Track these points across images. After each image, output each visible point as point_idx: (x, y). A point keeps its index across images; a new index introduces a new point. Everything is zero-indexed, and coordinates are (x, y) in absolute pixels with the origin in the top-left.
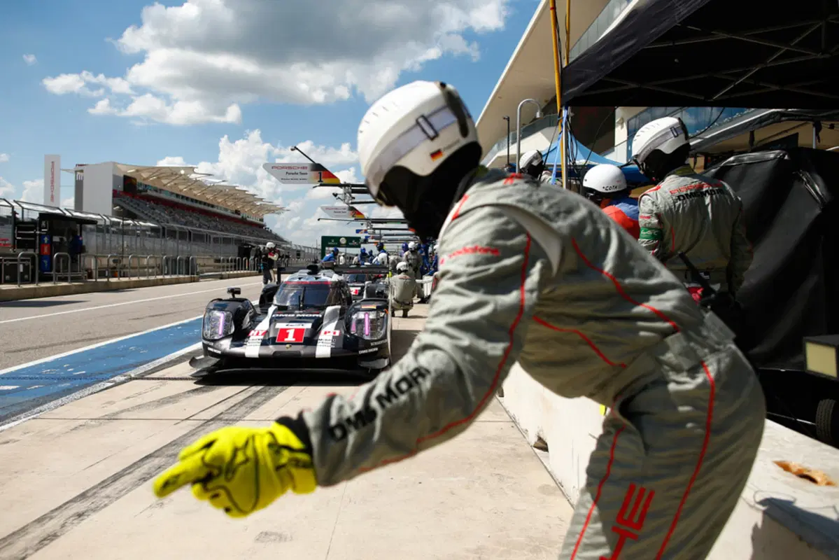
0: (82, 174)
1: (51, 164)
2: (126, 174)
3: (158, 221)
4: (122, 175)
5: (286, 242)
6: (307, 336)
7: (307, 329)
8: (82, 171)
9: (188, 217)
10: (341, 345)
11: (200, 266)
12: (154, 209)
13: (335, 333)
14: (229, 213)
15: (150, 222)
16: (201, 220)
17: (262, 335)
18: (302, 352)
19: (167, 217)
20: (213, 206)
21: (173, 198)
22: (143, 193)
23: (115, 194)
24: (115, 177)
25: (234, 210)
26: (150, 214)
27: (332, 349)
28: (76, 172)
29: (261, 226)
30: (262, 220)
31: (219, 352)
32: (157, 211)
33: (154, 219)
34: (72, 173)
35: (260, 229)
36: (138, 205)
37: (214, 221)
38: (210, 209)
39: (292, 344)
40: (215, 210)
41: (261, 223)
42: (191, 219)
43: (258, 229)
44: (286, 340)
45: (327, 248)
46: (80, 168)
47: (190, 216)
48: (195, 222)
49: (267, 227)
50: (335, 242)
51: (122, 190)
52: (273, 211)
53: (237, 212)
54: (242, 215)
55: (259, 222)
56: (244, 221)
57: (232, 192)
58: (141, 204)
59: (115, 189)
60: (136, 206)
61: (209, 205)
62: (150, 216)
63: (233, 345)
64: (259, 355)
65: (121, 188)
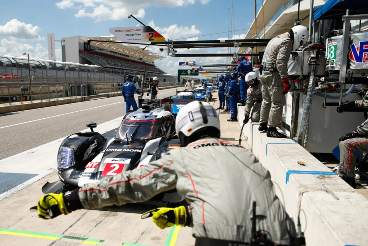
0: (64, 42)
1: (50, 38)
2: (85, 42)
3: (100, 64)
4: (83, 42)
5: (164, 73)
8: (64, 41)
9: (116, 62)
11: (97, 89)
12: (99, 58)
14: (137, 60)
15: (97, 65)
16: (122, 63)
19: (105, 62)
20: (129, 56)
21: (109, 53)
22: (94, 51)
23: (80, 51)
24: (80, 43)
25: (139, 58)
26: (97, 61)
28: (62, 41)
29: (152, 66)
30: (153, 63)
32: (100, 59)
33: (98, 63)
34: (60, 42)
35: (153, 67)
36: (91, 56)
37: (129, 63)
38: (127, 58)
40: (130, 58)
41: (153, 64)
42: (117, 63)
43: (151, 67)
45: (181, 76)
46: (64, 39)
47: (117, 61)
48: (119, 64)
49: (155, 66)
50: (185, 72)
51: (83, 49)
52: (158, 58)
53: (141, 59)
54: (143, 60)
55: (152, 64)
56: (144, 63)
57: (137, 49)
58: (92, 56)
59: (80, 49)
60: (90, 57)
61: (127, 56)
62: (96, 62)
65: (83, 48)
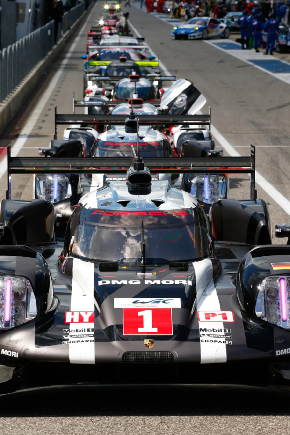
6: (178, 323)
7: (174, 309)
10: (243, 339)
13: (225, 318)
17: (91, 320)
18: (176, 354)
27: (228, 346)
31: (16, 355)
39: (153, 338)
44: (140, 330)
63: (39, 342)
64: (97, 359)
